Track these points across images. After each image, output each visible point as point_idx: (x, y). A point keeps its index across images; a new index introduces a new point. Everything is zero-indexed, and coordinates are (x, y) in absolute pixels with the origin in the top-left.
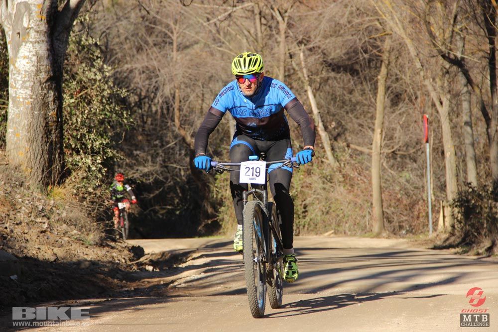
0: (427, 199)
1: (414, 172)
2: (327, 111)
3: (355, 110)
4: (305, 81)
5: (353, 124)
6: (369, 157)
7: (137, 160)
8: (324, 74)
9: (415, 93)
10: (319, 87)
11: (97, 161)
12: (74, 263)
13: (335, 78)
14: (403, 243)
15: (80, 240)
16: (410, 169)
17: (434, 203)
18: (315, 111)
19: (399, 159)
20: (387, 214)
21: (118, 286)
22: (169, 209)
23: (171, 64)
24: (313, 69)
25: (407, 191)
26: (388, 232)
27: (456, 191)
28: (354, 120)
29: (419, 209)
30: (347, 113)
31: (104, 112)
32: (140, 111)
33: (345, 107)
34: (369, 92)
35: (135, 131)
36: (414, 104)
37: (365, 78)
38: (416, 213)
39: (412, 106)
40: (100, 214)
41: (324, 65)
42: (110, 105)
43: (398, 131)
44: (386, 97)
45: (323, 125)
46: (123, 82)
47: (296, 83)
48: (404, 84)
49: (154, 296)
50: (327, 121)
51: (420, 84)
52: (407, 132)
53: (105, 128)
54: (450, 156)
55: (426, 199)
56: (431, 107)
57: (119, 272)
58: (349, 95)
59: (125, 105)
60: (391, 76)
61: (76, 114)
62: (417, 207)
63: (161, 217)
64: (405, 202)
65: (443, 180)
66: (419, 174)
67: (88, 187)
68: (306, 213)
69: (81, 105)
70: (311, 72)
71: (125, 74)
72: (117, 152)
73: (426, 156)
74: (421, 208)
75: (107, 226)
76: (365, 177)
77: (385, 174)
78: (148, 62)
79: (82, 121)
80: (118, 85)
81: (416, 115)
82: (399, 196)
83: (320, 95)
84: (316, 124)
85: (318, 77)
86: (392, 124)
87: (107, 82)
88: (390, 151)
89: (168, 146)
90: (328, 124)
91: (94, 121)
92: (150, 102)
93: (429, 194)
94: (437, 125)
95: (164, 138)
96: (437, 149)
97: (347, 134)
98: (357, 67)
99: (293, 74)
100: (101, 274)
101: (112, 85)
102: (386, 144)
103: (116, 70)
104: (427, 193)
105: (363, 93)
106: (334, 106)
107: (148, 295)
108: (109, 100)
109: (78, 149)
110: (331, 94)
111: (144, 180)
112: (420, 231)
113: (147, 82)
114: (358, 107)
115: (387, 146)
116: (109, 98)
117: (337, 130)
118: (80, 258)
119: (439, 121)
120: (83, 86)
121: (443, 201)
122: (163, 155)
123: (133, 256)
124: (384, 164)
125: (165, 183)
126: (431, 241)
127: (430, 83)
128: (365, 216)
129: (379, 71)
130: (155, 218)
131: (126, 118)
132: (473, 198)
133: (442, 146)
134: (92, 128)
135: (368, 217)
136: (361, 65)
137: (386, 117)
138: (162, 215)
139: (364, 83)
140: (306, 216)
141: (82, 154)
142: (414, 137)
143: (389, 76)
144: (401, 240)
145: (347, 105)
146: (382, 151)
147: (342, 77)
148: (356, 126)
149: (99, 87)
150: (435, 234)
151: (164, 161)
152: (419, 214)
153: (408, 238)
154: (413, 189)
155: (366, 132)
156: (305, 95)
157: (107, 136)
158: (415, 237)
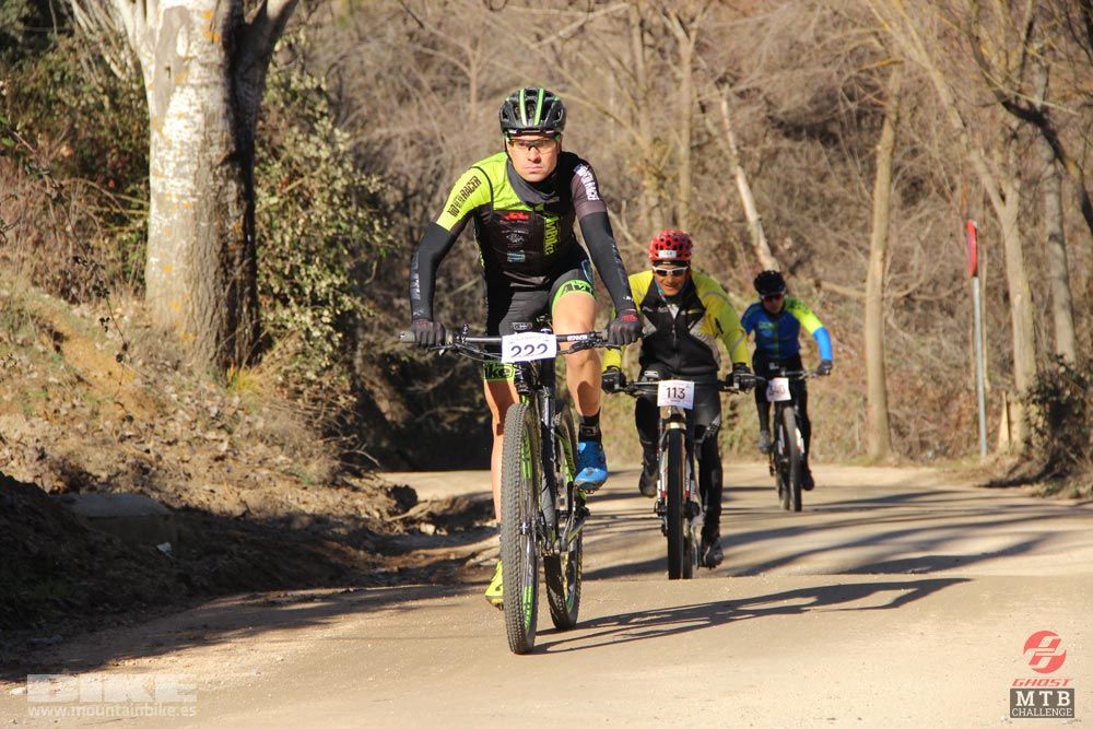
0: (976, 387)
1: (949, 336)
2: (774, 216)
3: (831, 213)
4: (731, 157)
5: (828, 241)
6: (859, 306)
7: (401, 317)
8: (770, 143)
9: (951, 179)
10: (760, 169)
11: (325, 320)
12: (281, 520)
13: (791, 151)
14: (929, 476)
15: (292, 474)
16: (941, 330)
17: (990, 396)
18: (752, 216)
19: (919, 310)
20: (897, 418)
21: (367, 563)
22: (463, 413)
23: (466, 127)
24: (747, 134)
25: (935, 374)
26: (897, 454)
27: (1035, 372)
28: (830, 233)
29: (960, 409)
30: (815, 219)
31: (336, 223)
32: (406, 220)
33: (812, 208)
34: (859, 178)
35: (396, 260)
36: (948, 201)
37: (851, 151)
38: (954, 416)
39: (945, 205)
40: (329, 423)
41: (769, 126)
42: (346, 207)
43: (916, 255)
44: (893, 188)
45: (769, 244)
46: (372, 163)
47: (714, 161)
48: (928, 162)
49: (437, 582)
50: (776, 237)
51: (960, 161)
52: (935, 257)
53: (337, 255)
54: (1022, 302)
55: (973, 388)
56: (982, 206)
57: (368, 536)
58: (818, 184)
59: (376, 208)
60: (902, 144)
61: (280, 228)
62: (955, 405)
63: (449, 428)
64: (931, 395)
65: (1006, 350)
66: (959, 338)
67: (306, 371)
68: (736, 419)
69: (290, 208)
70: (744, 139)
71: (377, 148)
72: (362, 301)
73: (973, 303)
74: (964, 406)
75: (344, 447)
76: (852, 345)
77: (892, 341)
78: (420, 123)
79: (292, 242)
80: (363, 169)
81: (953, 221)
82: (920, 383)
83: (761, 185)
84: (754, 243)
85: (758, 148)
86: (904, 241)
87: (340, 163)
88: (901, 294)
89: (462, 288)
90: (778, 242)
91: (316, 241)
92: (425, 203)
93: (980, 377)
94: (995, 241)
95: (453, 273)
96: (996, 288)
97: (816, 262)
98: (835, 128)
99: (709, 143)
100: (333, 540)
101: (351, 169)
102: (893, 280)
103: (359, 140)
104: (976, 376)
105: (847, 179)
106: (789, 205)
107: (426, 581)
108: (345, 198)
109: (285, 295)
110: (782, 182)
111: (415, 356)
112: (961, 453)
113: (420, 163)
114: (837, 208)
115: (895, 284)
116: (345, 195)
117: (795, 254)
118: (292, 510)
119: (998, 234)
120: (296, 171)
121: (1007, 393)
122: (452, 306)
123: (396, 506)
124: (890, 321)
125: (457, 362)
126: (985, 471)
127: (981, 158)
128: (852, 424)
129: (879, 136)
130: (438, 430)
131: (378, 234)
132: (1067, 385)
133: (1006, 284)
134: (312, 253)
135: (857, 426)
136: (842, 124)
137: (893, 226)
138: (450, 424)
139: (849, 160)
140: (734, 424)
141: (294, 304)
142: (948, 265)
143: (898, 144)
144: (925, 470)
145: (814, 204)
146: (886, 295)
147: (805, 149)
148: (834, 244)
149: (326, 173)
150: (992, 458)
151: (454, 319)
152: (959, 418)
153: (939, 466)
154: (947, 369)
155: (853, 258)
156: (732, 184)
157: (342, 269)
158: (952, 465)
